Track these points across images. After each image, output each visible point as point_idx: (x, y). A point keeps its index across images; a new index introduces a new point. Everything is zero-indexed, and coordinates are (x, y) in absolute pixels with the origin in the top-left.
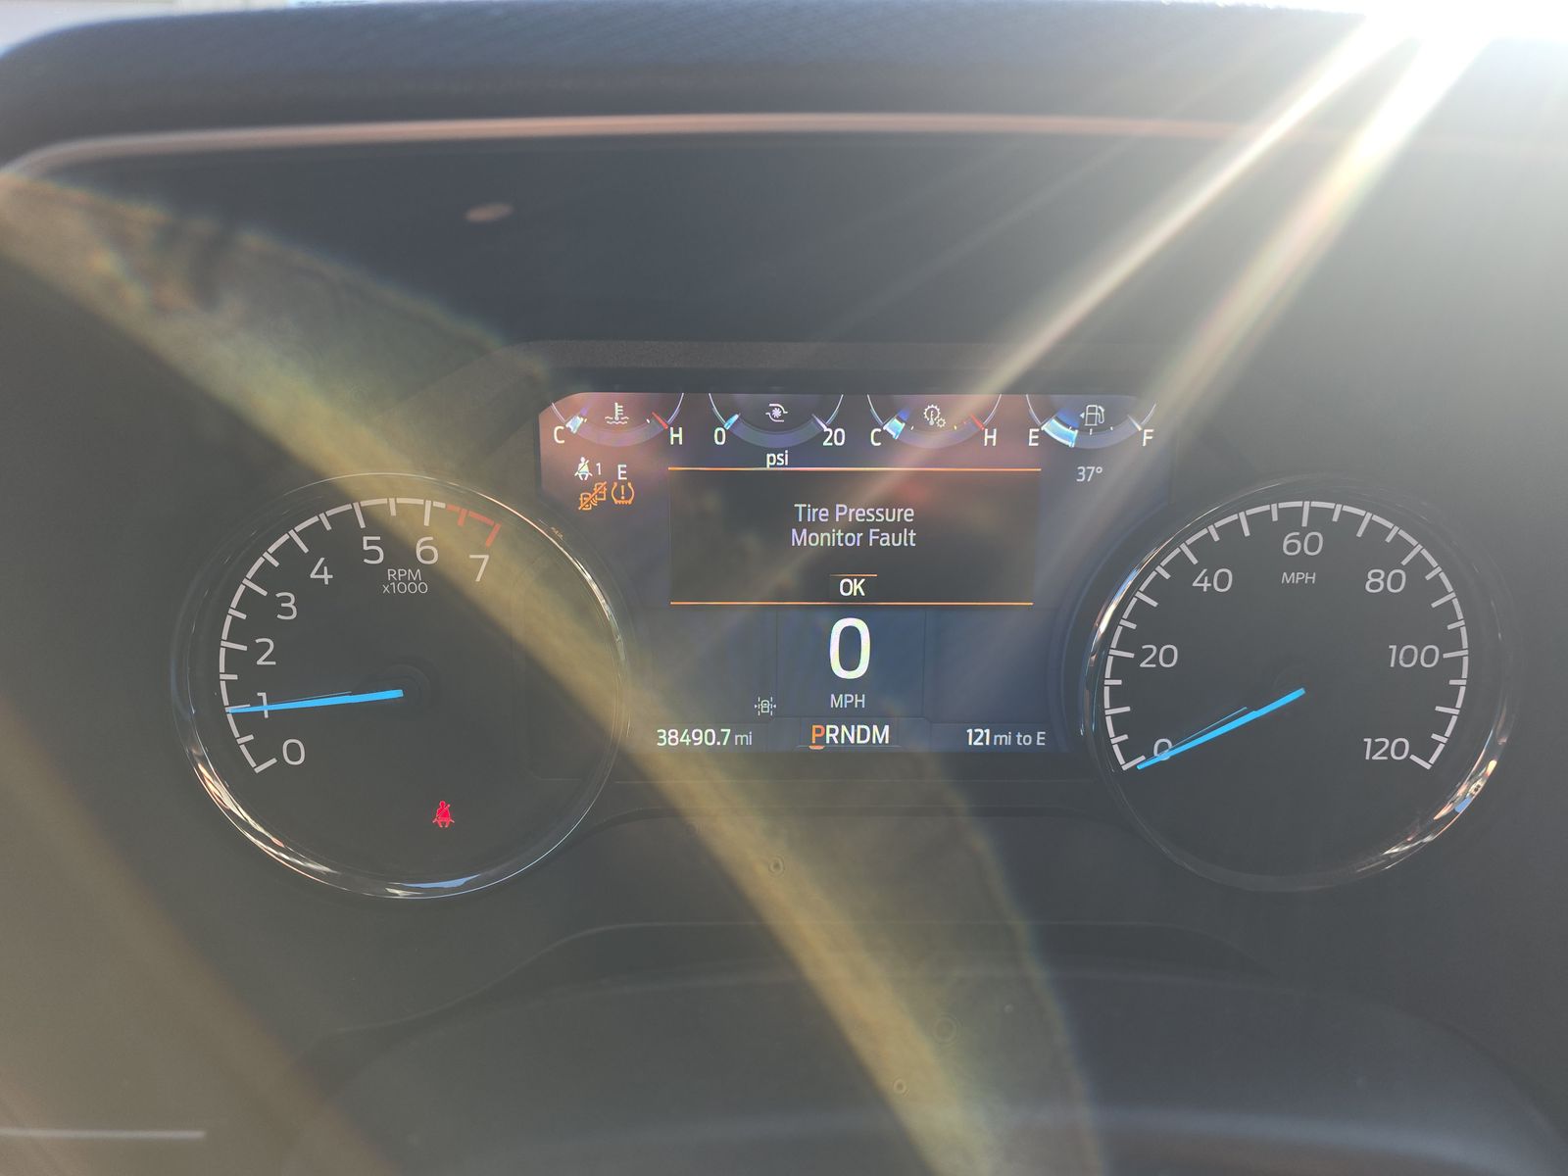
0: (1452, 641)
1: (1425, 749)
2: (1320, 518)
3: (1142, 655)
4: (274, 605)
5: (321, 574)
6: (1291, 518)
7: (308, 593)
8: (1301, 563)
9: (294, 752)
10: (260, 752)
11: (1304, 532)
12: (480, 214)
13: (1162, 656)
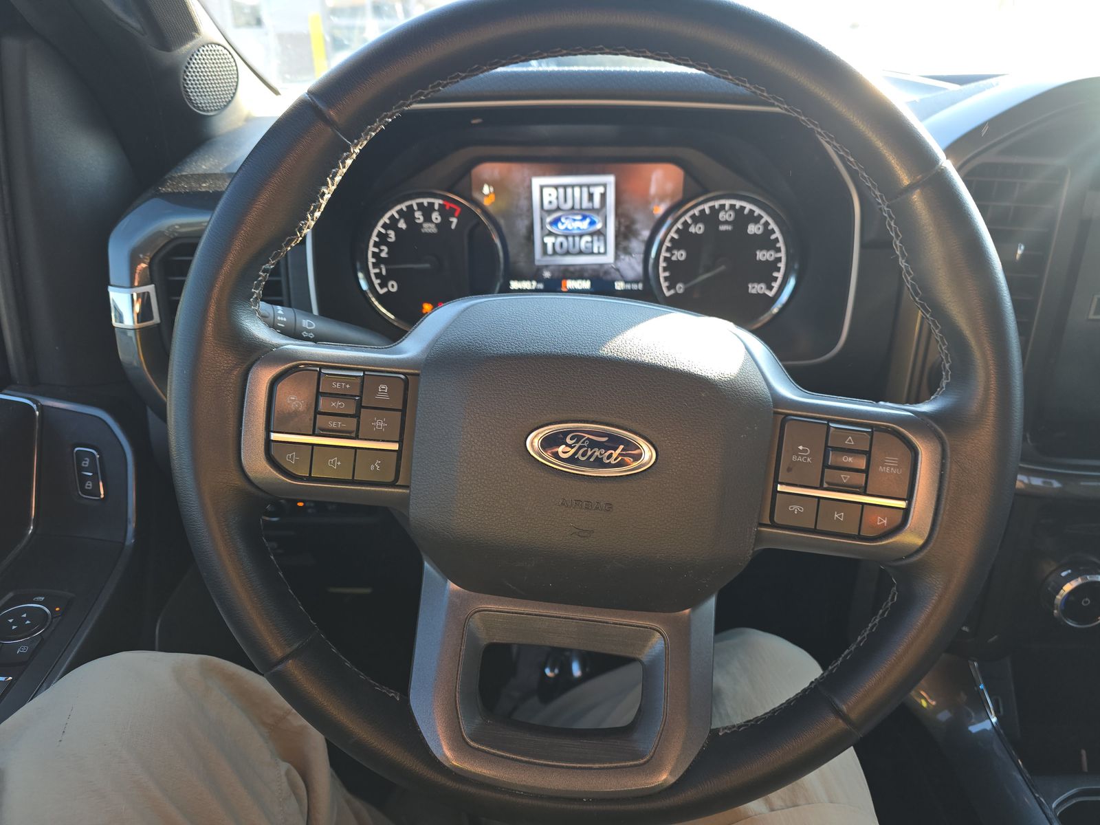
0: (778, 250)
1: (770, 288)
2: (732, 207)
3: (673, 255)
4: (387, 235)
5: (402, 225)
6: (722, 207)
7: (398, 232)
8: (726, 222)
9: (393, 286)
10: (382, 286)
11: (726, 212)
12: (474, 121)
13: (680, 255)
